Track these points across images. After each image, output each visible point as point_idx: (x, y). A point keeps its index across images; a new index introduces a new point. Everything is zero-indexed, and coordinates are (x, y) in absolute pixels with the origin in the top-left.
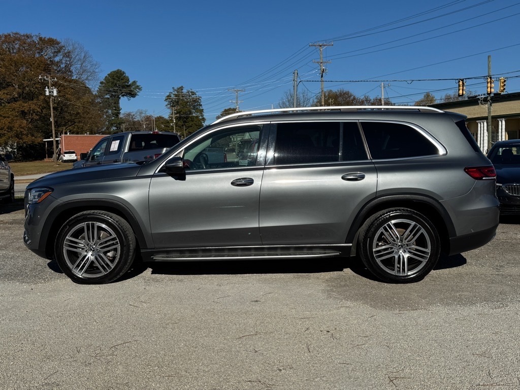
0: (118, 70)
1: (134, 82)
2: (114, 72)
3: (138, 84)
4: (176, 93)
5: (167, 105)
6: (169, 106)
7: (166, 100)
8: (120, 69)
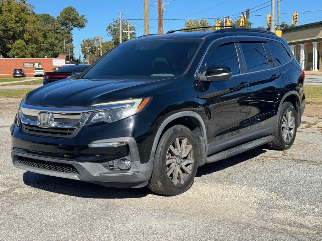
0: (69, 7)
1: (82, 16)
2: (66, 8)
3: (85, 18)
4: (115, 23)
5: (108, 34)
6: (110, 34)
7: (107, 30)
8: (71, 6)
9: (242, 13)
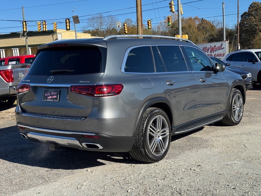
9: (67, 19)
